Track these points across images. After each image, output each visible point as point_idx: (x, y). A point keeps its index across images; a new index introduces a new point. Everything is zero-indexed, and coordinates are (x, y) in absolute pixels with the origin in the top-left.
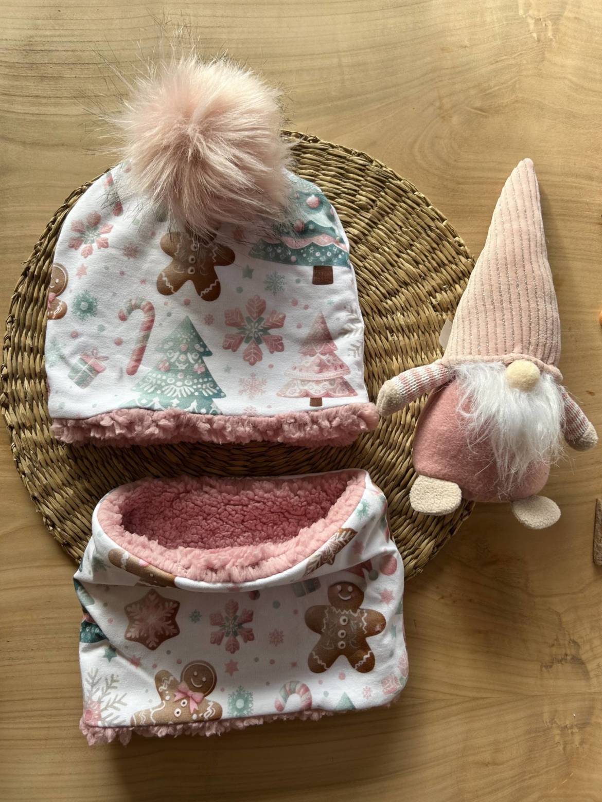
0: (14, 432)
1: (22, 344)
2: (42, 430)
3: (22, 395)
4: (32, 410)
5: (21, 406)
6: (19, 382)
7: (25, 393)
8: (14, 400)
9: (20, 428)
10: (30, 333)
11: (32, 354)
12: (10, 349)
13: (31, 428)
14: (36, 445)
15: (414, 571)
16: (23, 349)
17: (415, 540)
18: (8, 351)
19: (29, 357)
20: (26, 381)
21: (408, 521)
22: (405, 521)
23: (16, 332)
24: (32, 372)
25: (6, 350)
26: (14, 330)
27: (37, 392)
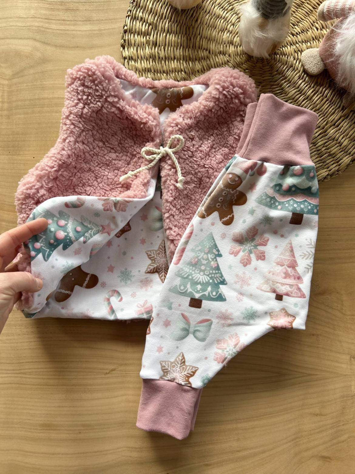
0: (126, 60)
1: (137, 15)
2: (141, 63)
3: (133, 42)
4: (137, 51)
5: (132, 48)
6: (132, 35)
7: (135, 42)
8: (129, 45)
9: (129, 59)
10: (142, 11)
11: (141, 22)
12: (130, 17)
13: (135, 61)
14: (137, 70)
15: (337, 173)
16: (137, 18)
17: (340, 156)
18: (128, 18)
19: (140, 23)
20: (136, 35)
21: (337, 145)
22: (336, 145)
23: (135, 8)
24: (140, 30)
25: (128, 17)
26: (134, 7)
27: (141, 42)
